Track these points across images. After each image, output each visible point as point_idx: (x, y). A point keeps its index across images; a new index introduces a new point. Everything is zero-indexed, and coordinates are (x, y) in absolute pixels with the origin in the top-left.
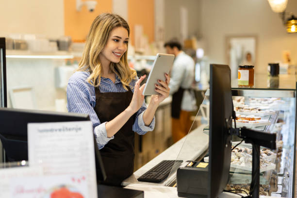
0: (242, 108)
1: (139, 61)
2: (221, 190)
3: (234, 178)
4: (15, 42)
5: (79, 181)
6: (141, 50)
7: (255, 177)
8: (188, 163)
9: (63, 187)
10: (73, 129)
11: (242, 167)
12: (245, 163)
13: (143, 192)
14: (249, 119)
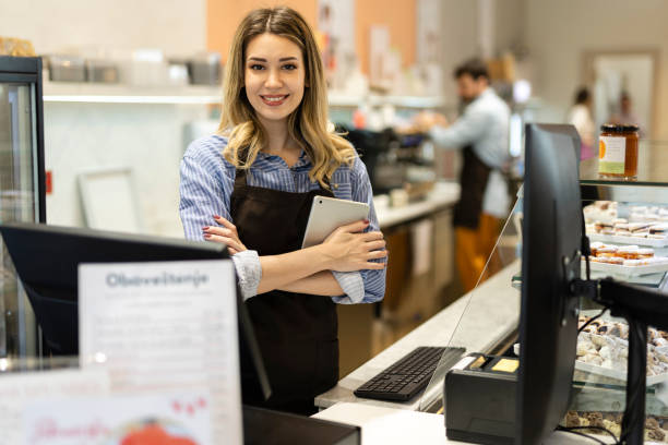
0: (612, 227)
1: (377, 108)
2: (549, 427)
3: (585, 396)
4: (90, 65)
5: (190, 410)
6: (385, 84)
7: (634, 397)
8: (473, 358)
9: (152, 424)
10: (188, 279)
11: (607, 370)
12: (613, 360)
13: (358, 429)
14: (626, 256)
